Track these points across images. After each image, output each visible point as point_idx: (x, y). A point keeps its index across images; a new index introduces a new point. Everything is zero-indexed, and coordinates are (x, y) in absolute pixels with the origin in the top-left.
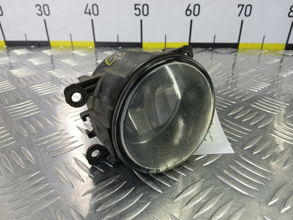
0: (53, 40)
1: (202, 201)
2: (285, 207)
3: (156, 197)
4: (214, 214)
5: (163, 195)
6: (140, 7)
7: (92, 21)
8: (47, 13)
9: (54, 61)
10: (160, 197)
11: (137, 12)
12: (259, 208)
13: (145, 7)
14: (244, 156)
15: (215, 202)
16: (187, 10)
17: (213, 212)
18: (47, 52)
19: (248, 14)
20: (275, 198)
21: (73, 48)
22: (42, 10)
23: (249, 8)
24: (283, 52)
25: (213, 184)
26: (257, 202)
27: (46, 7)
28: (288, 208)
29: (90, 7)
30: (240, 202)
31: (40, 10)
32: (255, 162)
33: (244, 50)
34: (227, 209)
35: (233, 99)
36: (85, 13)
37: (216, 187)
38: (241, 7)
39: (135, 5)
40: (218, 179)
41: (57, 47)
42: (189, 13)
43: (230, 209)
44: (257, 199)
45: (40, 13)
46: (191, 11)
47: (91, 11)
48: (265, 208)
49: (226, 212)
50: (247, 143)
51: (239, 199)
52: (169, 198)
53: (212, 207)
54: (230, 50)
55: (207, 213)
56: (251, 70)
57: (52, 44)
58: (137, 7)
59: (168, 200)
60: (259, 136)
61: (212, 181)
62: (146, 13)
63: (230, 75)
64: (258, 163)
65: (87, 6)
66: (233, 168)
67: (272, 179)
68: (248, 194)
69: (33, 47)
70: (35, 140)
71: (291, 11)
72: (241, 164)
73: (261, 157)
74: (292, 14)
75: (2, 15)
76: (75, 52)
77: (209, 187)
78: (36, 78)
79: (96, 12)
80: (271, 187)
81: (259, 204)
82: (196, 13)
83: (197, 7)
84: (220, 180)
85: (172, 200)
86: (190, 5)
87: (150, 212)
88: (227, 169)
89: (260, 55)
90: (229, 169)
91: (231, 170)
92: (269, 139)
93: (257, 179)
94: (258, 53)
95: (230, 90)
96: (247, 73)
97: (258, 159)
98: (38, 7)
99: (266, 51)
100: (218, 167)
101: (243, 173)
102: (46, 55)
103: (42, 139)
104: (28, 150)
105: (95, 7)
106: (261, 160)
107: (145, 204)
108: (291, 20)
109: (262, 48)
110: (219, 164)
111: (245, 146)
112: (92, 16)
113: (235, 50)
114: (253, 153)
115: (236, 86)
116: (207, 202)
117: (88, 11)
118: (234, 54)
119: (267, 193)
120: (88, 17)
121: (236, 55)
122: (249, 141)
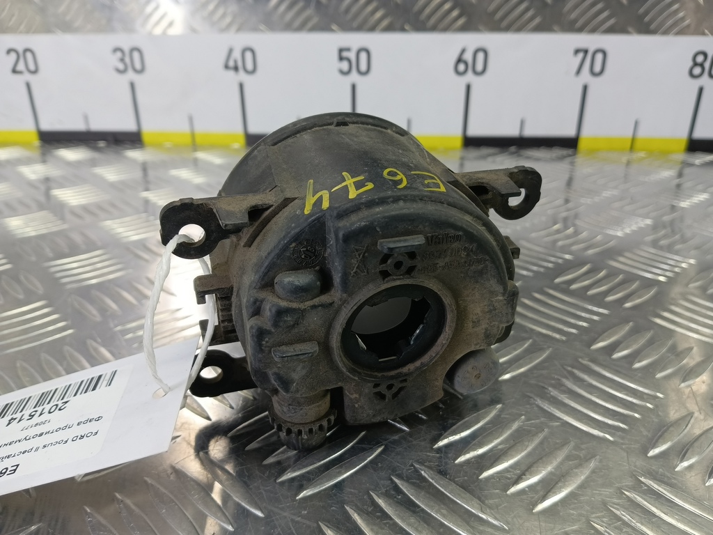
0: (148, 130)
1: (500, 447)
2: (685, 459)
3: (396, 437)
4: (527, 470)
5: (410, 434)
6: (352, 55)
7: (241, 86)
8: (138, 66)
9: (151, 173)
10: (404, 438)
11: (345, 65)
12: (628, 460)
13: (363, 56)
14: (594, 361)
15: (529, 449)
16: (459, 60)
17: (523, 467)
18: (134, 154)
19: (597, 68)
20: (664, 443)
21: (195, 147)
22: (127, 60)
23: (599, 57)
24: (681, 156)
25: (522, 415)
26: (622, 449)
27: (136, 55)
28: (692, 461)
29: (237, 55)
30: (583, 450)
31: (122, 60)
32: (617, 373)
33: (592, 152)
34: (555, 463)
35: (565, 249)
36: (227, 67)
37: (528, 420)
38: (581, 55)
39: (341, 51)
40: (534, 406)
41: (158, 146)
42: (461, 67)
43: (562, 463)
44: (622, 444)
45: (121, 66)
46: (466, 63)
47: (240, 64)
48: (640, 462)
49: (553, 468)
50: (600, 335)
51: (582, 444)
52: (425, 440)
53: (522, 458)
54: (557, 152)
55: (511, 470)
56: (607, 194)
57: (146, 138)
58: (345, 54)
59: (423, 443)
60: (628, 322)
61: (520, 408)
62: (363, 67)
63: (560, 201)
64: (625, 374)
65: (231, 51)
66: (569, 384)
67: (656, 406)
68: (601, 434)
69: (102, 144)
70: (119, 328)
71: (696, 64)
72: (586, 377)
73: (632, 363)
74: (697, 71)
75: (35, 72)
76: (201, 155)
77: (514, 420)
78: (113, 205)
79: (250, 66)
80: (653, 421)
81: (627, 453)
82: (479, 67)
83: (481, 56)
84: (538, 406)
85: (432, 443)
86: (463, 51)
87: (382, 467)
88: (554, 387)
89: (628, 163)
90: (559, 386)
91: (563, 388)
92: (648, 329)
93: (621, 405)
94: (624, 159)
95: (558, 231)
96: (597, 199)
97: (624, 367)
98: (119, 54)
99: (642, 154)
100: (533, 382)
101: (591, 394)
102: (134, 161)
103: (134, 324)
104: (104, 346)
105: (248, 55)
106: (631, 369)
107: (372, 450)
108: (696, 84)
109: (632, 148)
110: (535, 375)
111: (594, 341)
112: (242, 76)
113: (570, 151)
114: (612, 355)
115: (574, 225)
116: (510, 448)
117: (231, 64)
118: (569, 160)
119: (645, 433)
120: (232, 78)
121: (572, 163)
122: (604, 332)
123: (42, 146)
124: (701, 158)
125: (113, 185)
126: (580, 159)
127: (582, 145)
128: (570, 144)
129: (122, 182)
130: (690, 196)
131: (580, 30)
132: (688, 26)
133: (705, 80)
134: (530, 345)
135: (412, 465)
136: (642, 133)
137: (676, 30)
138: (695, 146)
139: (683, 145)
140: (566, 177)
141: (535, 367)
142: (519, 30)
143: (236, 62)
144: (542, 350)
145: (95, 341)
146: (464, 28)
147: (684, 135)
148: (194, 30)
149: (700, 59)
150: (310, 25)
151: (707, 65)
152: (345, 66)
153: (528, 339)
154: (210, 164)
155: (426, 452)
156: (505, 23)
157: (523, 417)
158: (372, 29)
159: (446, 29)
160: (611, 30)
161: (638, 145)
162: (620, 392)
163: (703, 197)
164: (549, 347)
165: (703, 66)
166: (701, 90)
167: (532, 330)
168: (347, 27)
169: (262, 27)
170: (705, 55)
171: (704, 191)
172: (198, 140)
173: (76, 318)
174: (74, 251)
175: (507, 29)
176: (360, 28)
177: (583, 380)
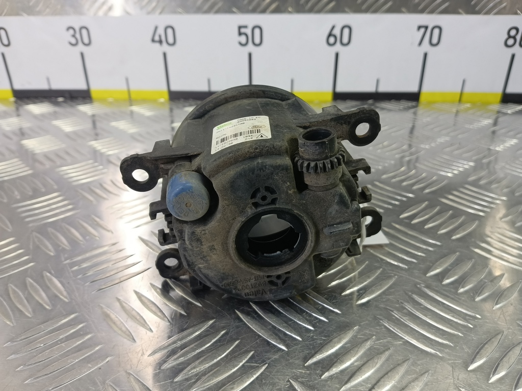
0: (95, 89)
1: (356, 364)
2: (496, 373)
3: (276, 357)
4: (376, 384)
5: (287, 353)
6: (249, 31)
7: (165, 55)
8: (86, 40)
9: (98, 124)
10: (283, 357)
12: (453, 374)
13: (257, 31)
14: (428, 287)
15: (378, 366)
16: (330, 35)
17: (374, 382)
18: (85, 108)
19: (435, 41)
20: (481, 359)
21: (131, 101)
22: (78, 36)
23: (436, 31)
24: (497, 107)
25: (373, 335)
26: (449, 364)
27: (84, 32)
28: (502, 374)
29: (161, 31)
30: (419, 365)
31: (74, 36)
32: (445, 297)
33: (430, 103)
34: (397, 377)
35: (409, 189)
36: (153, 41)
37: (378, 339)
38: (422, 30)
39: (240, 28)
40: (383, 327)
41: (103, 101)
42: (332, 40)
43: (402, 377)
44: (449, 360)
45: (73, 41)
46: (335, 37)
47: (163, 38)
48: (463, 375)
49: (396, 382)
50: (434, 264)
51: (418, 360)
52: (299, 358)
53: (373, 373)
54: (405, 104)
55: (363, 384)
56: (441, 140)
57: (94, 94)
58: (243, 30)
59: (297, 362)
60: (454, 252)
61: (372, 329)
62: (257, 40)
63: (405, 147)
64: (452, 299)
65: (156, 28)
66: (409, 307)
67: (475, 326)
68: (433, 351)
69: (61, 99)
70: (68, 261)
71: (510, 37)
72: (422, 301)
73: (457, 289)
74: (511, 42)
75: (8, 45)
76: (135, 108)
77: (367, 340)
78: (68, 153)
79: (171, 40)
80: (473, 339)
81: (453, 367)
82: (345, 40)
83: (346, 31)
84: (386, 327)
85: (304, 361)
86: (333, 28)
87: (265, 383)
88: (398, 310)
89: (457, 112)
90: (401, 309)
91: (405, 311)
92: (470, 259)
93: (449, 326)
94: (454, 110)
95: (403, 173)
96: (433, 145)
97: (451, 292)
98: (71, 32)
99: (468, 105)
100: (382, 306)
101: (426, 316)
102: (85, 114)
103: (80, 258)
104: (56, 277)
105: (170, 31)
106: (456, 293)
107: (258, 368)
108: (510, 51)
109: (460, 101)
110: (384, 300)
111: (429, 269)
112: (165, 47)
113: (414, 104)
114: (442, 281)
115: (415, 168)
116: (363, 365)
117: (157, 38)
118: (412, 110)
119: (466, 350)
120: (158, 49)
121: (415, 113)
122: (437, 261)
123: (16, 102)
124: (512, 108)
125: (68, 135)
126: (421, 110)
127: (423, 98)
128: (413, 97)
129: (75, 133)
130: (504, 142)
131: (422, 11)
132: (505, 7)
133: (517, 49)
134: (381, 274)
135: (289, 381)
136: (467, 89)
137: (495, 11)
138: (508, 99)
139: (499, 98)
140: (410, 125)
141: (383, 293)
142: (375, 11)
143: (160, 36)
144: (390, 277)
145: (50, 273)
146: (334, 11)
147: (500, 90)
148: (128, 13)
149: (513, 33)
150: (216, 8)
151: (518, 38)
152: (243, 39)
153: (379, 268)
154: (142, 116)
155: (300, 369)
156: (364, 7)
157: (374, 337)
158: (264, 11)
159: (319, 11)
160: (445, 11)
161: (464, 98)
162: (448, 314)
163: (514, 142)
164: (395, 275)
165: (514, 38)
166: (513, 56)
167: (382, 260)
168: (244, 10)
169: (180, 10)
170: (517, 29)
171: (514, 137)
172: (133, 96)
173: (36, 253)
174: (36, 194)
175: (366, 11)
176: (254, 11)
177: (420, 304)
